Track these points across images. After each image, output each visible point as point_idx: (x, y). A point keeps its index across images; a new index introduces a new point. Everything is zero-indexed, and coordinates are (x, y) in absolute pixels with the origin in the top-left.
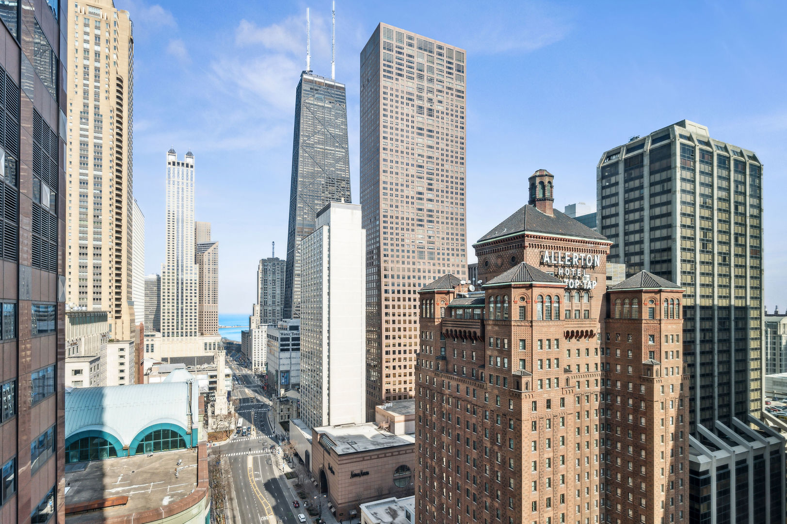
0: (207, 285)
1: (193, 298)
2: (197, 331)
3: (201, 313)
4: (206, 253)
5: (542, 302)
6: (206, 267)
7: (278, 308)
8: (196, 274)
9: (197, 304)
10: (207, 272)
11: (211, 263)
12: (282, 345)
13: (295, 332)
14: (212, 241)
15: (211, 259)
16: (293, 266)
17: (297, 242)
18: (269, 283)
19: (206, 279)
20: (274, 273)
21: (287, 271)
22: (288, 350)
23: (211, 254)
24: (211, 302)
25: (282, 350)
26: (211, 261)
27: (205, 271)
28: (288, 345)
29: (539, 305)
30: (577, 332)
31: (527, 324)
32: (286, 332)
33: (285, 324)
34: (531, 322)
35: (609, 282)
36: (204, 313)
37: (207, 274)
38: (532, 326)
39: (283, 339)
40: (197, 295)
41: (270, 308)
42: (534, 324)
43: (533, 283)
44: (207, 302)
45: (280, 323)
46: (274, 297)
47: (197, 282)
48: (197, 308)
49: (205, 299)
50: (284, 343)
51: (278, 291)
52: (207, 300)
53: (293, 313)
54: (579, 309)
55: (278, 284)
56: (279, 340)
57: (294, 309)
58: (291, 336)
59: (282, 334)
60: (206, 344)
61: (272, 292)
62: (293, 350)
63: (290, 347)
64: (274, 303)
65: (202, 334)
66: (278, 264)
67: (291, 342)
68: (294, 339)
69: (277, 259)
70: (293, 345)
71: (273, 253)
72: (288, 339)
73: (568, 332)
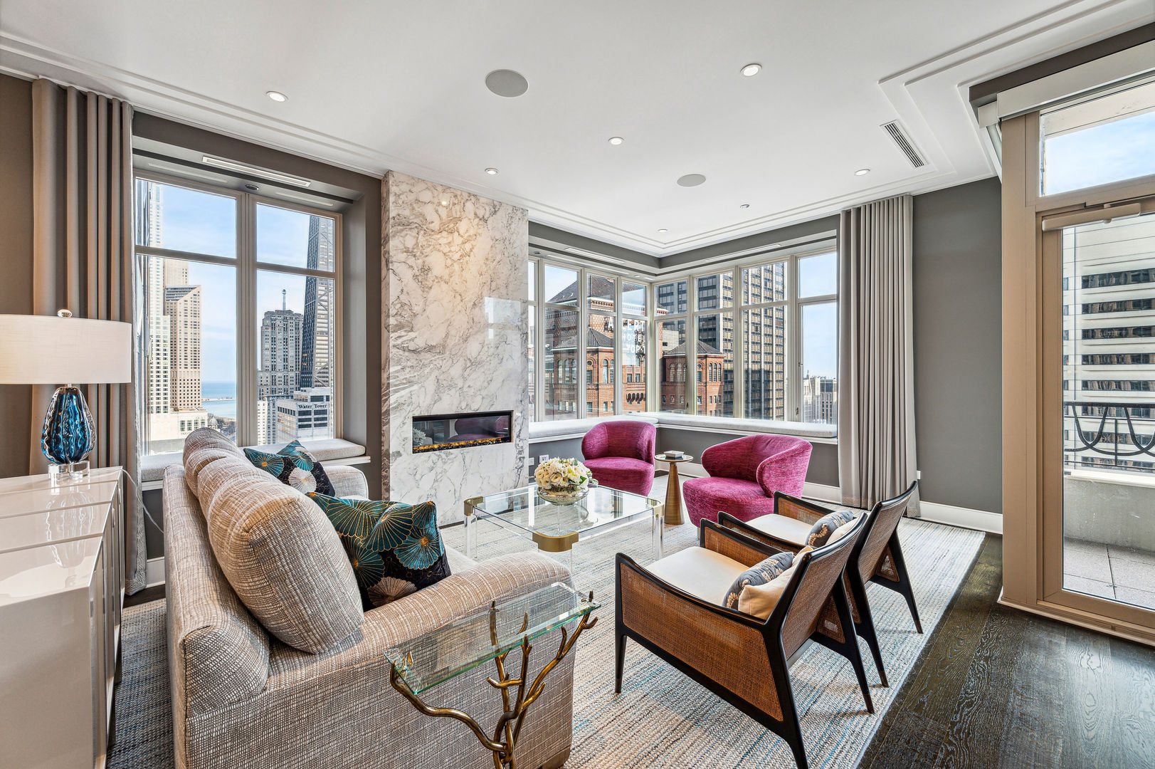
0: (183, 343)
1: (162, 361)
2: (169, 405)
3: (174, 380)
4: (181, 300)
5: (607, 366)
6: (180, 319)
7: (292, 374)
8: (165, 328)
9: (169, 370)
10: (183, 326)
11: (189, 315)
12: (300, 420)
13: (319, 403)
14: (190, 284)
15: (189, 309)
16: (313, 321)
17: (319, 292)
18: (278, 342)
19: (181, 336)
20: (285, 329)
21: (304, 328)
22: (309, 426)
23: (189, 303)
24: (189, 366)
25: (300, 426)
26: (189, 312)
27: (180, 325)
28: (310, 420)
29: (605, 370)
30: (638, 394)
31: (593, 387)
32: (306, 404)
33: (304, 394)
34: (598, 385)
35: (665, 348)
36: (178, 382)
37: (183, 328)
38: (598, 389)
39: (301, 413)
40: (169, 357)
41: (279, 374)
42: (600, 387)
43: (599, 347)
44: (183, 366)
45: (296, 393)
46: (285, 360)
47: (168, 340)
48: (169, 374)
49: (181, 360)
50: (304, 417)
51: (292, 352)
52: (183, 364)
53: (314, 380)
54: (640, 373)
55: (292, 343)
56: (297, 414)
57: (315, 375)
58: (313, 409)
59: (300, 406)
60: (183, 423)
61: (283, 353)
62: (316, 425)
63: (312, 422)
64: (285, 367)
65: (176, 410)
66: (291, 318)
67: (313, 416)
68: (316, 412)
69: (290, 312)
70: (316, 419)
71: (284, 304)
72: (308, 413)
73: (629, 395)
